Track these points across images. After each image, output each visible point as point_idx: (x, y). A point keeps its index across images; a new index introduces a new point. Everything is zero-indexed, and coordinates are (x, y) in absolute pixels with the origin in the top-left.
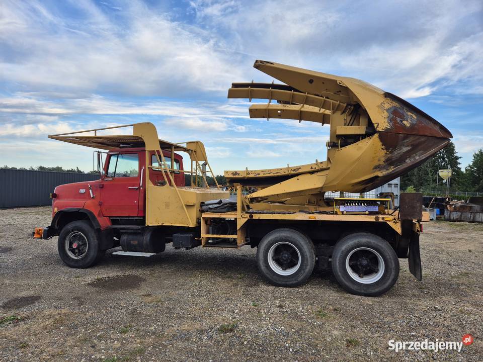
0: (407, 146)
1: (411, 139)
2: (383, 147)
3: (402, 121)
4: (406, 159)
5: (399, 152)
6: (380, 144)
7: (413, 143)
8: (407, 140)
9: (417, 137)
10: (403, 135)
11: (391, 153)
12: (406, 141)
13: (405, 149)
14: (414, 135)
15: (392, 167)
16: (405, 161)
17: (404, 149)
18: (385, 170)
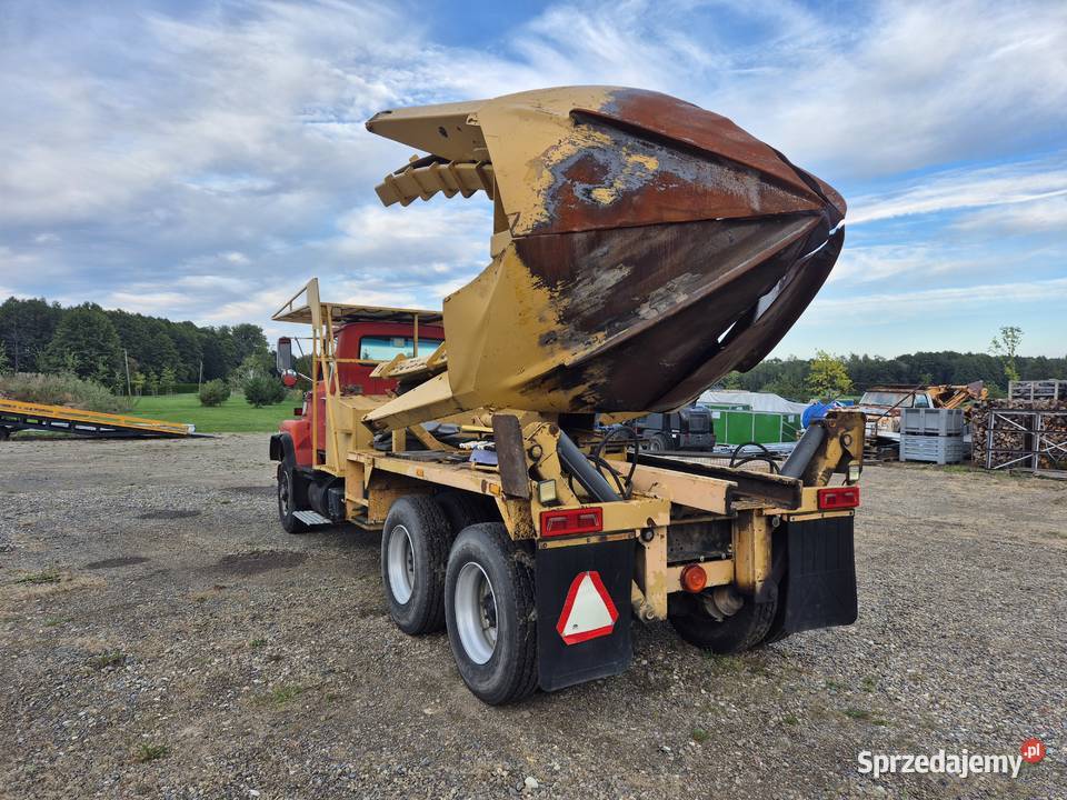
0: (613, 267)
1: (616, 243)
2: (536, 279)
3: (588, 192)
4: (638, 305)
5: (592, 288)
6: (525, 271)
7: (628, 254)
8: (605, 249)
9: (634, 235)
10: (584, 236)
11: (564, 293)
12: (599, 252)
13: (610, 278)
14: (620, 228)
15: (600, 335)
16: (637, 314)
17: (605, 276)
18: (582, 346)
